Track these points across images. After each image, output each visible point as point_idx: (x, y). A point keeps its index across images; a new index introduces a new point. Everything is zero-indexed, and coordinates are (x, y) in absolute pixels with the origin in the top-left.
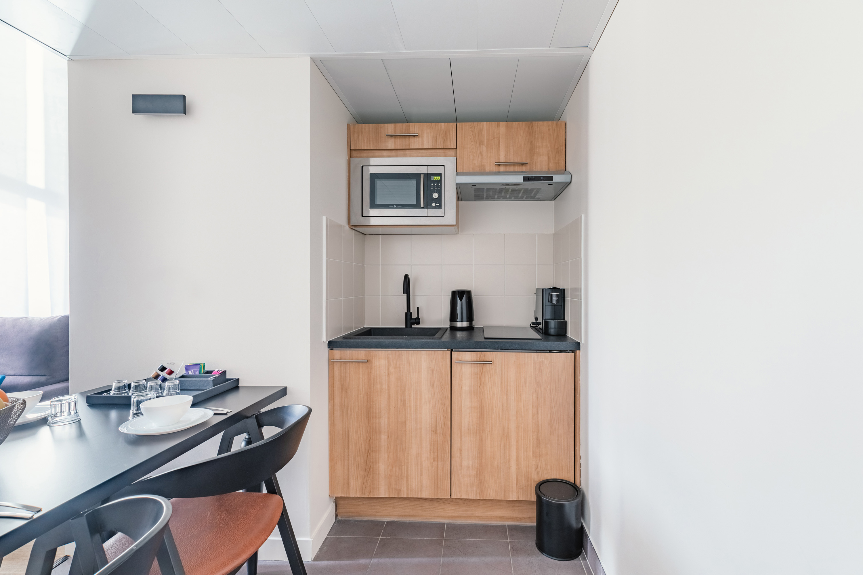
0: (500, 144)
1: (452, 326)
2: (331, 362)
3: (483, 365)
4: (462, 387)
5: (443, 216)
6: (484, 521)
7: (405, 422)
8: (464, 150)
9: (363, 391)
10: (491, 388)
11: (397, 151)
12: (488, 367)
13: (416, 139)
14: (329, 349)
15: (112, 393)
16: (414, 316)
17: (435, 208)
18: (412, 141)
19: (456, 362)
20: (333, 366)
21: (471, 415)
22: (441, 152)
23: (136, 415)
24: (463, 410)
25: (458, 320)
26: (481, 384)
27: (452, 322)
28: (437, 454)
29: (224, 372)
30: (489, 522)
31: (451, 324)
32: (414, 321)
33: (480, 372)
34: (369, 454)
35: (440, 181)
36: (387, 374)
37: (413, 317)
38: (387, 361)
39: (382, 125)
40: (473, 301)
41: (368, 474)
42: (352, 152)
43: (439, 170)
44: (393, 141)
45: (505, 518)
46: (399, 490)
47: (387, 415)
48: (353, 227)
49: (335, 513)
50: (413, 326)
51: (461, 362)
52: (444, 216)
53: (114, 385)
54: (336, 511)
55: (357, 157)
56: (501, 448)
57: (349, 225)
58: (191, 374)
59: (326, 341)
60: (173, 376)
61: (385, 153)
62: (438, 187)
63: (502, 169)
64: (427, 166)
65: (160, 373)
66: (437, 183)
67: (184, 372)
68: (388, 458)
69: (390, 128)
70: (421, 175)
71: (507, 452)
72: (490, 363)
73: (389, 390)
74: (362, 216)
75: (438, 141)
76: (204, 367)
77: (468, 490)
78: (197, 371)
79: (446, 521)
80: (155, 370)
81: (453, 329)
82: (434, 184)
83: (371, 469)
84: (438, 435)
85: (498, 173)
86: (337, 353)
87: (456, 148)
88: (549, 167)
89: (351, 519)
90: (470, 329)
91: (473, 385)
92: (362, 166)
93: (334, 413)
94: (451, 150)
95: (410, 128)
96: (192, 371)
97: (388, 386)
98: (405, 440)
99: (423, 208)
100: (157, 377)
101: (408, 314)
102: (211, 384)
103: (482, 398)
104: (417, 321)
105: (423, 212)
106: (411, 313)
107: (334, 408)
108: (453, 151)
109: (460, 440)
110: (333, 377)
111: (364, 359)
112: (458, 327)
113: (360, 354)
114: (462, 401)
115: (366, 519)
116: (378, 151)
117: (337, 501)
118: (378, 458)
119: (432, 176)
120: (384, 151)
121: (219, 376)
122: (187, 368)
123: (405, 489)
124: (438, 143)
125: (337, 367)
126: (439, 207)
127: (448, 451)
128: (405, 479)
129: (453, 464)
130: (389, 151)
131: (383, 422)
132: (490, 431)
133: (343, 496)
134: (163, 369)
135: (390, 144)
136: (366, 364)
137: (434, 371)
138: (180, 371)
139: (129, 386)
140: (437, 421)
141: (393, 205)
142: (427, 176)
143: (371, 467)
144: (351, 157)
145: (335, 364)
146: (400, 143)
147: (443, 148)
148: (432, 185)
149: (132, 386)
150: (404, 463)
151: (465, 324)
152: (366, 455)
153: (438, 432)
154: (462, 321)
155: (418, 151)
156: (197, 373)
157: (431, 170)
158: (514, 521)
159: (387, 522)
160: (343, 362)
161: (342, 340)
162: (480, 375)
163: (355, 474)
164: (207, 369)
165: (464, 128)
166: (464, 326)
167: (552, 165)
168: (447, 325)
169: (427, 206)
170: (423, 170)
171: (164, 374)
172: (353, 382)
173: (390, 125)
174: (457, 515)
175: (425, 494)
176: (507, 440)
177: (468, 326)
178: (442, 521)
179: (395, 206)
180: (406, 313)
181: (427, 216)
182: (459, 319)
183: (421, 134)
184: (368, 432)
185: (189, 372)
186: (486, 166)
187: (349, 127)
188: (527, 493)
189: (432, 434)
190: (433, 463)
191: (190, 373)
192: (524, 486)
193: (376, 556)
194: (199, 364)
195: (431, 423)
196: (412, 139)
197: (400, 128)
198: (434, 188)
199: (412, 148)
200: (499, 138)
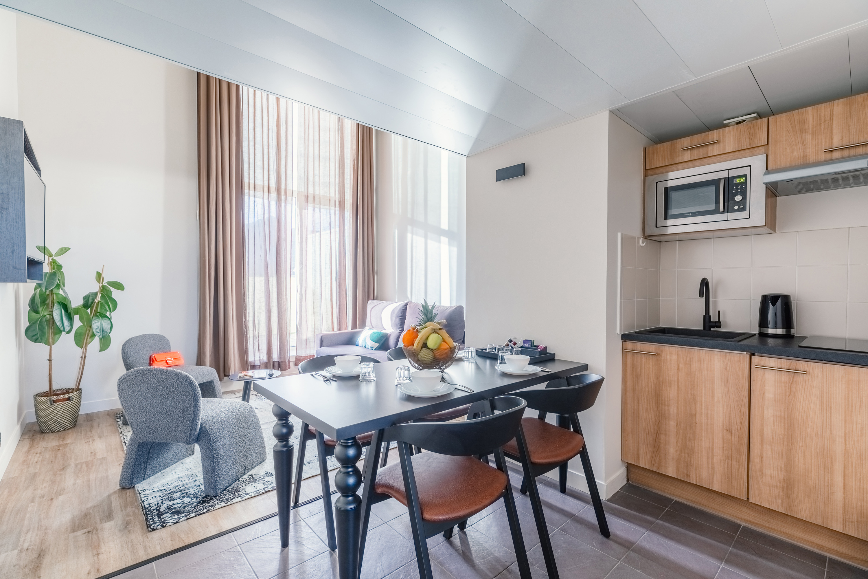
0: (834, 126)
1: (761, 332)
2: (624, 352)
3: (794, 375)
4: (764, 393)
5: (749, 217)
6: (793, 540)
7: (695, 415)
8: (778, 144)
9: (653, 380)
10: (806, 401)
11: (694, 161)
12: (800, 378)
13: (716, 146)
14: (623, 340)
15: (487, 350)
16: (714, 319)
17: (738, 210)
18: (711, 149)
19: (756, 366)
20: (626, 355)
21: (775, 423)
22: (747, 152)
23: (501, 363)
24: (765, 417)
25: (770, 326)
26: (790, 394)
27: (761, 328)
28: (731, 453)
29: (546, 348)
30: (801, 545)
31: (760, 330)
32: (714, 324)
33: (790, 381)
34: (657, 435)
35: (745, 183)
36: (676, 368)
37: (712, 320)
38: (676, 357)
39: (678, 140)
40: (792, 306)
41: (657, 452)
42: (647, 172)
43: (746, 171)
44: (690, 153)
45: (826, 548)
46: (688, 475)
47: (676, 405)
48: (646, 237)
49: (627, 477)
50: (712, 329)
51: (764, 368)
53: (488, 347)
54: (627, 475)
55: (652, 175)
56: (819, 469)
57: (643, 236)
59: (620, 334)
60: (516, 346)
61: (680, 166)
62: (742, 189)
63: (836, 155)
64: (729, 170)
65: (509, 343)
66: (740, 185)
67: (522, 344)
68: (677, 443)
69: (686, 142)
70: (721, 180)
71: (829, 475)
72: (804, 373)
73: (678, 382)
74: (656, 227)
75: (742, 141)
76: (534, 342)
77: (771, 500)
78: (530, 344)
79: (743, 524)
80: (507, 342)
81: (763, 336)
82: (737, 187)
83: (660, 449)
84: (733, 435)
85: (831, 161)
86: (630, 345)
87: (767, 144)
89: (641, 487)
90: (788, 337)
91: (780, 394)
92: (657, 183)
93: (626, 393)
94: (760, 148)
95: (708, 137)
97: (678, 379)
98: (695, 431)
99: (723, 212)
100: (508, 345)
101: (707, 317)
102: (538, 354)
103: (792, 409)
104: (718, 324)
105: (724, 216)
106: (711, 316)
107: (626, 389)
108: (763, 148)
109: (760, 446)
110: (626, 364)
111: (654, 352)
112: (769, 334)
113: (651, 347)
114: (764, 407)
115: (655, 491)
116: (674, 165)
117: (630, 468)
118: (667, 441)
119: (734, 179)
120: (679, 165)
121: (542, 350)
122: (525, 342)
123: (694, 476)
124: (742, 144)
125: (629, 356)
126: (744, 209)
127: (744, 454)
128: (695, 467)
129: (752, 469)
130: (685, 164)
131: (672, 410)
132: (802, 446)
133: (633, 463)
134: (511, 341)
135: (687, 156)
136: (656, 357)
137: (729, 373)
138: (520, 343)
139: (495, 348)
140: (732, 421)
141: (689, 213)
142: (728, 181)
143: (659, 446)
144: (646, 176)
145: (628, 353)
146: (696, 154)
147: (749, 147)
148: (735, 188)
149: (497, 349)
150: (694, 452)
151: (780, 331)
152: (655, 435)
153: (733, 432)
154: (776, 327)
155: (718, 156)
156: (530, 346)
157: (732, 174)
158: (840, 556)
159: (676, 501)
160: (635, 353)
161: (634, 334)
162: (790, 384)
163: (645, 449)
164: (535, 344)
165: (778, 120)
166: (777, 333)
168: (756, 330)
169: (728, 210)
170: (725, 175)
171: (511, 344)
172: (644, 371)
173: (686, 139)
174: (757, 522)
175: (717, 487)
176: (829, 461)
177: (784, 333)
178: (738, 522)
179: (691, 215)
180: (704, 316)
181: (728, 220)
182: (771, 324)
183: (722, 139)
184: (657, 416)
186: (811, 156)
187: (645, 150)
188: (860, 530)
189: (726, 433)
190: (726, 460)
191: (526, 345)
192: (855, 521)
193: (661, 519)
194: (531, 340)
195: (724, 421)
196: (710, 147)
197: (697, 139)
198: (737, 191)
199: (711, 155)
200: (831, 119)
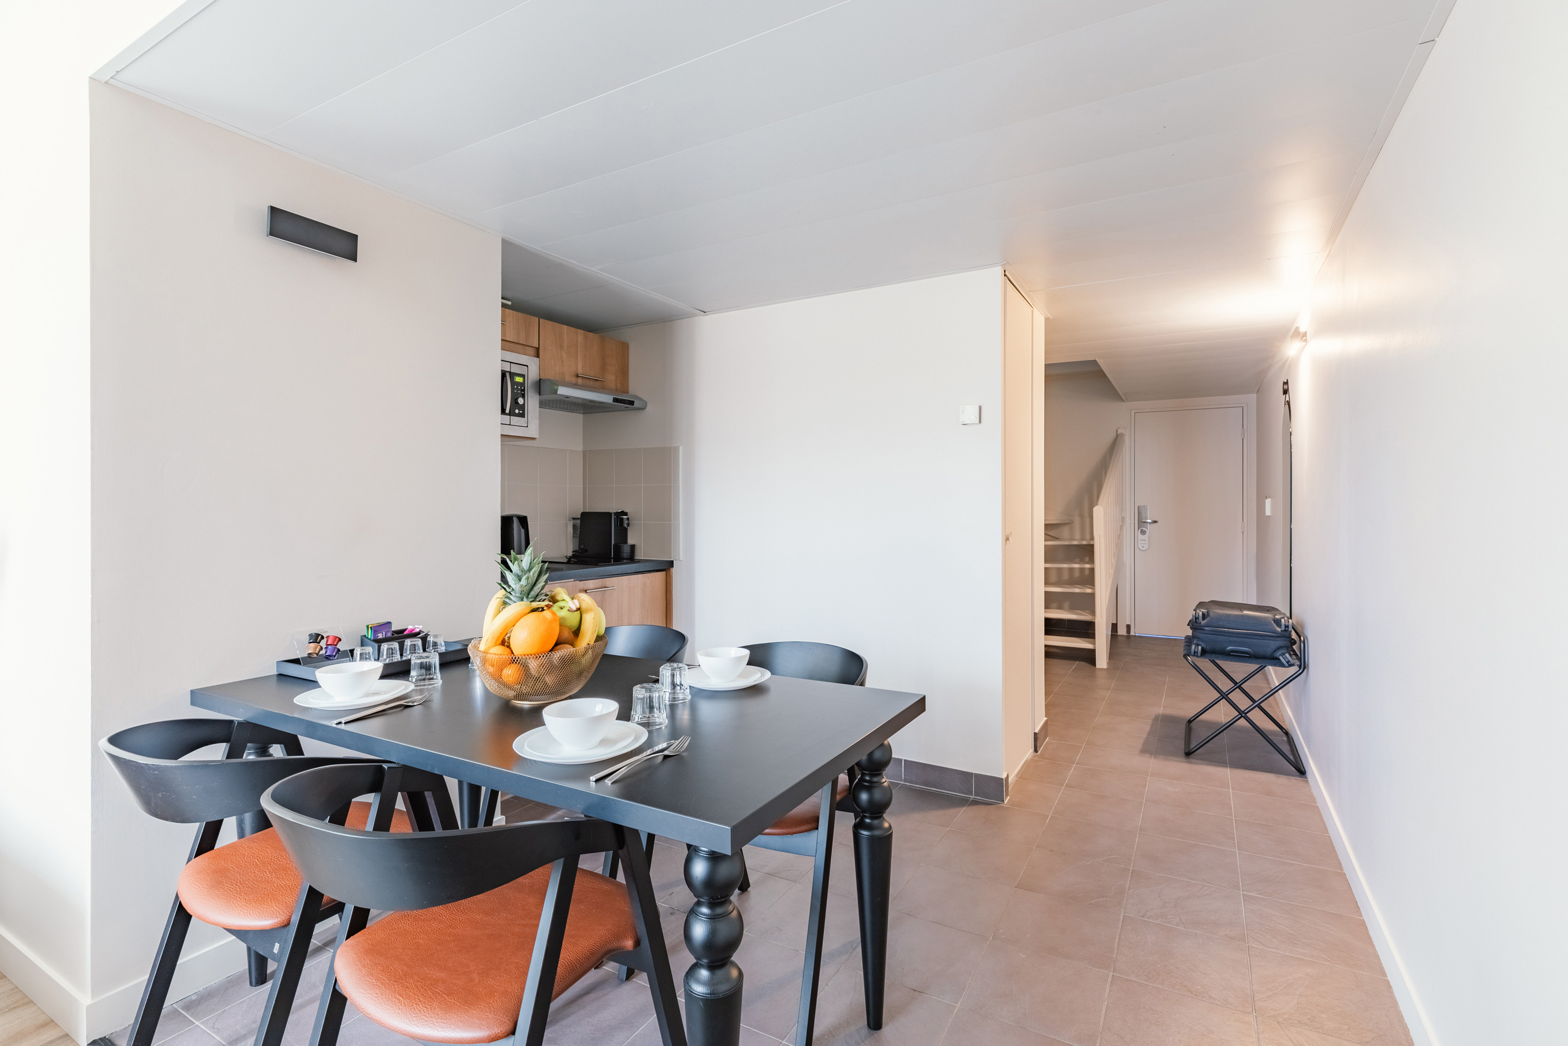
0: (579, 353)
8: (546, 352)
17: (518, 415)
35: (523, 384)
43: (524, 371)
52: (527, 427)
58: (381, 637)
62: (521, 390)
63: (580, 381)
64: (511, 363)
70: (506, 373)
75: (519, 334)
78: (389, 631)
82: (517, 387)
87: (538, 348)
88: (616, 387)
96: (383, 633)
108: (535, 350)
119: (514, 377)
122: (375, 630)
124: (519, 337)
126: (524, 415)
142: (511, 375)
147: (525, 344)
156: (389, 634)
157: (515, 369)
165: (546, 326)
167: (619, 386)
170: (508, 367)
181: (510, 425)
185: (379, 635)
186: (566, 375)
191: (381, 635)
198: (517, 391)
200: (577, 346)
